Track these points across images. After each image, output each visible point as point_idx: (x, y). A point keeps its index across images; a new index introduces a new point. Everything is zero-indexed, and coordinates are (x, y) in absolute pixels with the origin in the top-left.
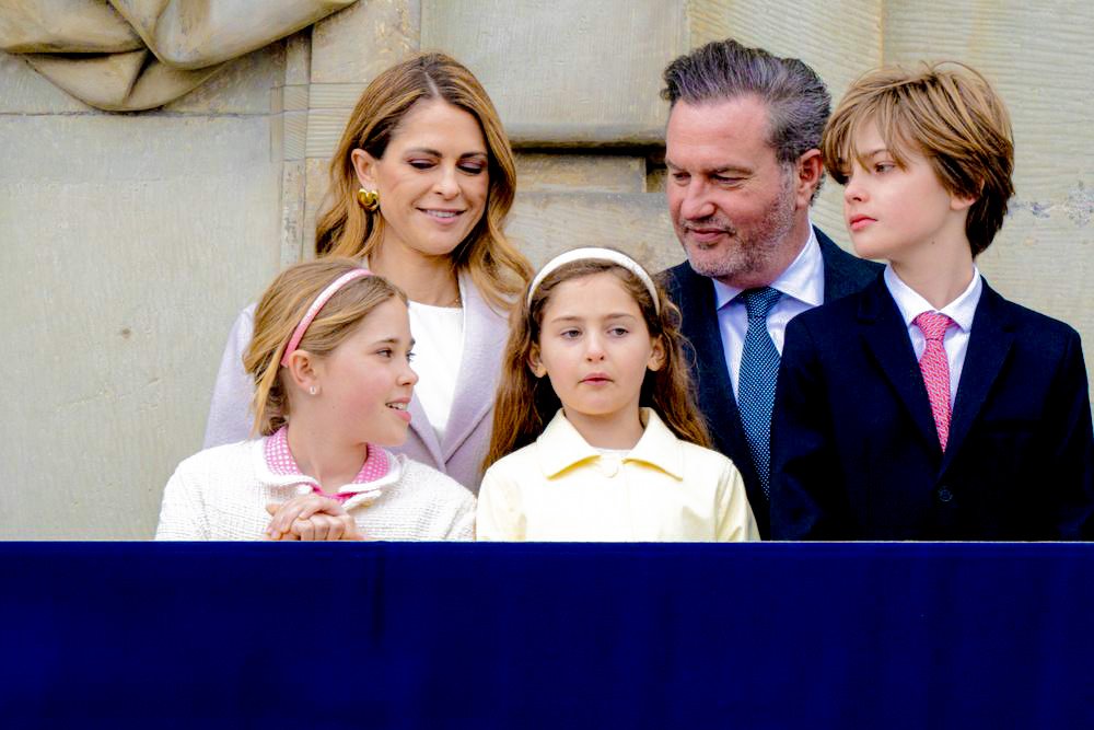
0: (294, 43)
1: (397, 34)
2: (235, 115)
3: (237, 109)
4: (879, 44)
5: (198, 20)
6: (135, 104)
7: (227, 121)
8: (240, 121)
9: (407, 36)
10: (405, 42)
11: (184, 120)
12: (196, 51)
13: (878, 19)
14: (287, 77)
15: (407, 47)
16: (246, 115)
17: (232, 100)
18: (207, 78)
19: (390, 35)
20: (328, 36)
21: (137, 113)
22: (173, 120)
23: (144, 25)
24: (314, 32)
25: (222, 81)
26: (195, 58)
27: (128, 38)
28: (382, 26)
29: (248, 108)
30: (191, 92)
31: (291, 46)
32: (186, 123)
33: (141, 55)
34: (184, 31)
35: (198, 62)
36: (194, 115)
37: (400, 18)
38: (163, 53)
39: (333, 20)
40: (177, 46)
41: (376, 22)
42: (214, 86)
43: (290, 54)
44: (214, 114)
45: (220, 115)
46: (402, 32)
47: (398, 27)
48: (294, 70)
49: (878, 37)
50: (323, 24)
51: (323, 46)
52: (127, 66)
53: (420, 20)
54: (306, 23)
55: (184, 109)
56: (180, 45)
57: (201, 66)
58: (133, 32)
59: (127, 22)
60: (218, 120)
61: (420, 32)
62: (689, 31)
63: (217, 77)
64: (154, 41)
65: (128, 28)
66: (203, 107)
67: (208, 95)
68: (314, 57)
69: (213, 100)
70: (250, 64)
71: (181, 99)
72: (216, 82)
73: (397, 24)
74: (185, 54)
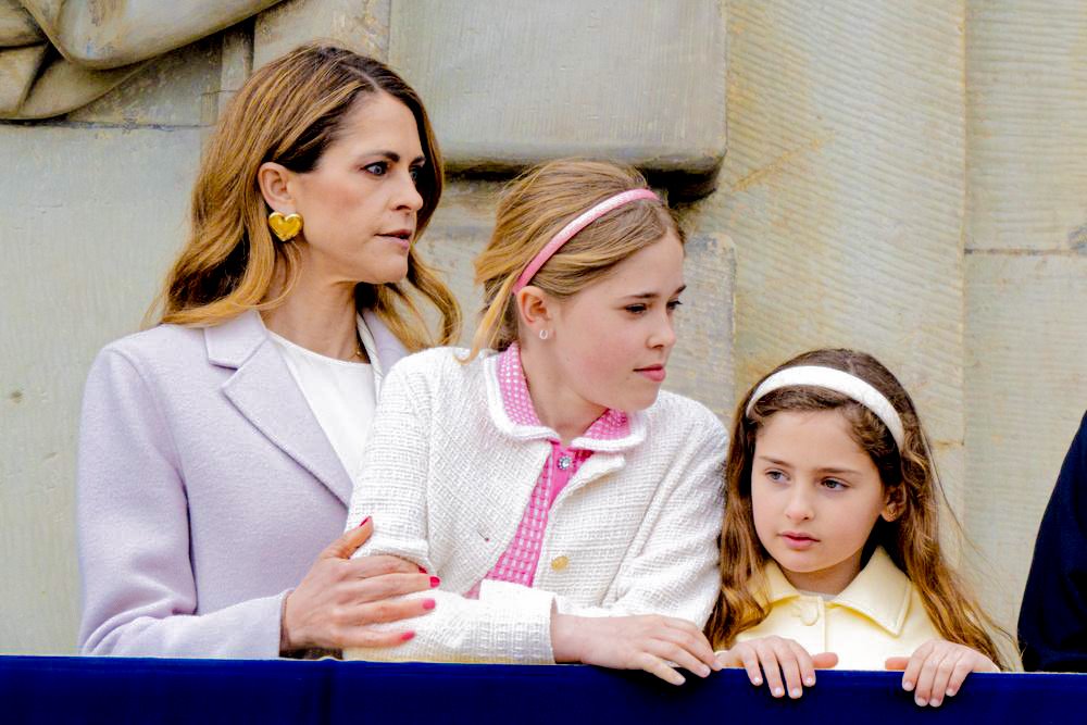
0: (232, 39)
1: (360, 28)
2: (157, 127)
3: (160, 120)
4: (961, 52)
5: (113, 7)
6: (33, 111)
7: (148, 133)
8: (164, 133)
9: (374, 33)
10: (370, 39)
11: (93, 131)
12: (110, 46)
13: (961, 20)
14: (222, 80)
15: (372, 45)
16: (171, 128)
17: (154, 108)
18: (124, 79)
19: (352, 31)
20: (274, 30)
21: (34, 122)
22: (80, 132)
23: (45, 12)
24: (257, 23)
25: (141, 84)
26: (107, 55)
27: (26, 29)
28: (343, 18)
29: (174, 119)
30: (103, 97)
31: (228, 41)
32: (96, 136)
33: (41, 49)
34: (95, 21)
35: (112, 59)
36: (105, 126)
37: (365, 9)
38: (68, 48)
39: (280, 10)
40: (85, 40)
41: (335, 13)
42: (131, 91)
43: (227, 51)
44: (131, 125)
45: (138, 127)
46: (367, 27)
47: (361, 21)
48: (231, 72)
49: (960, 42)
50: (268, 16)
51: (269, 42)
52: (25, 63)
53: (390, 12)
54: (247, 14)
55: (94, 118)
56: (89, 39)
57: (114, 65)
58: (31, 21)
59: (24, 9)
60: (135, 132)
61: (388, 27)
62: (724, 30)
63: (135, 80)
64: (57, 33)
65: (26, 17)
66: (117, 116)
67: (125, 101)
68: (255, 55)
69: (129, 108)
70: (177, 63)
71: (89, 106)
72: (134, 86)
73: (361, 17)
74: (95, 50)
